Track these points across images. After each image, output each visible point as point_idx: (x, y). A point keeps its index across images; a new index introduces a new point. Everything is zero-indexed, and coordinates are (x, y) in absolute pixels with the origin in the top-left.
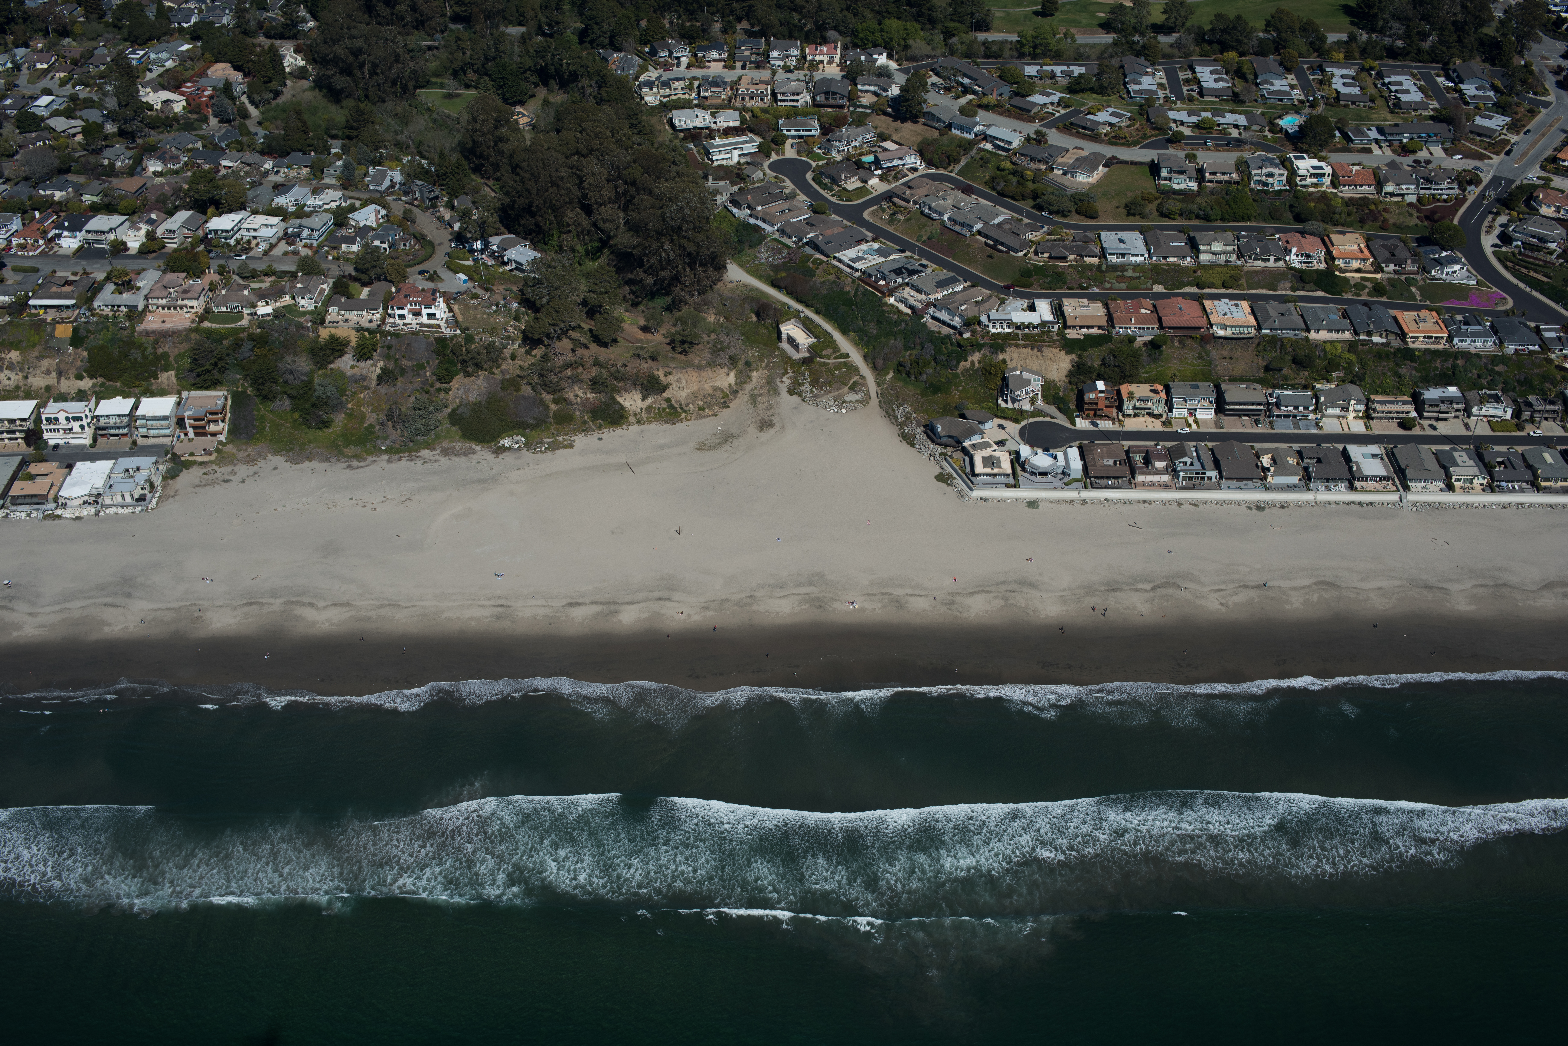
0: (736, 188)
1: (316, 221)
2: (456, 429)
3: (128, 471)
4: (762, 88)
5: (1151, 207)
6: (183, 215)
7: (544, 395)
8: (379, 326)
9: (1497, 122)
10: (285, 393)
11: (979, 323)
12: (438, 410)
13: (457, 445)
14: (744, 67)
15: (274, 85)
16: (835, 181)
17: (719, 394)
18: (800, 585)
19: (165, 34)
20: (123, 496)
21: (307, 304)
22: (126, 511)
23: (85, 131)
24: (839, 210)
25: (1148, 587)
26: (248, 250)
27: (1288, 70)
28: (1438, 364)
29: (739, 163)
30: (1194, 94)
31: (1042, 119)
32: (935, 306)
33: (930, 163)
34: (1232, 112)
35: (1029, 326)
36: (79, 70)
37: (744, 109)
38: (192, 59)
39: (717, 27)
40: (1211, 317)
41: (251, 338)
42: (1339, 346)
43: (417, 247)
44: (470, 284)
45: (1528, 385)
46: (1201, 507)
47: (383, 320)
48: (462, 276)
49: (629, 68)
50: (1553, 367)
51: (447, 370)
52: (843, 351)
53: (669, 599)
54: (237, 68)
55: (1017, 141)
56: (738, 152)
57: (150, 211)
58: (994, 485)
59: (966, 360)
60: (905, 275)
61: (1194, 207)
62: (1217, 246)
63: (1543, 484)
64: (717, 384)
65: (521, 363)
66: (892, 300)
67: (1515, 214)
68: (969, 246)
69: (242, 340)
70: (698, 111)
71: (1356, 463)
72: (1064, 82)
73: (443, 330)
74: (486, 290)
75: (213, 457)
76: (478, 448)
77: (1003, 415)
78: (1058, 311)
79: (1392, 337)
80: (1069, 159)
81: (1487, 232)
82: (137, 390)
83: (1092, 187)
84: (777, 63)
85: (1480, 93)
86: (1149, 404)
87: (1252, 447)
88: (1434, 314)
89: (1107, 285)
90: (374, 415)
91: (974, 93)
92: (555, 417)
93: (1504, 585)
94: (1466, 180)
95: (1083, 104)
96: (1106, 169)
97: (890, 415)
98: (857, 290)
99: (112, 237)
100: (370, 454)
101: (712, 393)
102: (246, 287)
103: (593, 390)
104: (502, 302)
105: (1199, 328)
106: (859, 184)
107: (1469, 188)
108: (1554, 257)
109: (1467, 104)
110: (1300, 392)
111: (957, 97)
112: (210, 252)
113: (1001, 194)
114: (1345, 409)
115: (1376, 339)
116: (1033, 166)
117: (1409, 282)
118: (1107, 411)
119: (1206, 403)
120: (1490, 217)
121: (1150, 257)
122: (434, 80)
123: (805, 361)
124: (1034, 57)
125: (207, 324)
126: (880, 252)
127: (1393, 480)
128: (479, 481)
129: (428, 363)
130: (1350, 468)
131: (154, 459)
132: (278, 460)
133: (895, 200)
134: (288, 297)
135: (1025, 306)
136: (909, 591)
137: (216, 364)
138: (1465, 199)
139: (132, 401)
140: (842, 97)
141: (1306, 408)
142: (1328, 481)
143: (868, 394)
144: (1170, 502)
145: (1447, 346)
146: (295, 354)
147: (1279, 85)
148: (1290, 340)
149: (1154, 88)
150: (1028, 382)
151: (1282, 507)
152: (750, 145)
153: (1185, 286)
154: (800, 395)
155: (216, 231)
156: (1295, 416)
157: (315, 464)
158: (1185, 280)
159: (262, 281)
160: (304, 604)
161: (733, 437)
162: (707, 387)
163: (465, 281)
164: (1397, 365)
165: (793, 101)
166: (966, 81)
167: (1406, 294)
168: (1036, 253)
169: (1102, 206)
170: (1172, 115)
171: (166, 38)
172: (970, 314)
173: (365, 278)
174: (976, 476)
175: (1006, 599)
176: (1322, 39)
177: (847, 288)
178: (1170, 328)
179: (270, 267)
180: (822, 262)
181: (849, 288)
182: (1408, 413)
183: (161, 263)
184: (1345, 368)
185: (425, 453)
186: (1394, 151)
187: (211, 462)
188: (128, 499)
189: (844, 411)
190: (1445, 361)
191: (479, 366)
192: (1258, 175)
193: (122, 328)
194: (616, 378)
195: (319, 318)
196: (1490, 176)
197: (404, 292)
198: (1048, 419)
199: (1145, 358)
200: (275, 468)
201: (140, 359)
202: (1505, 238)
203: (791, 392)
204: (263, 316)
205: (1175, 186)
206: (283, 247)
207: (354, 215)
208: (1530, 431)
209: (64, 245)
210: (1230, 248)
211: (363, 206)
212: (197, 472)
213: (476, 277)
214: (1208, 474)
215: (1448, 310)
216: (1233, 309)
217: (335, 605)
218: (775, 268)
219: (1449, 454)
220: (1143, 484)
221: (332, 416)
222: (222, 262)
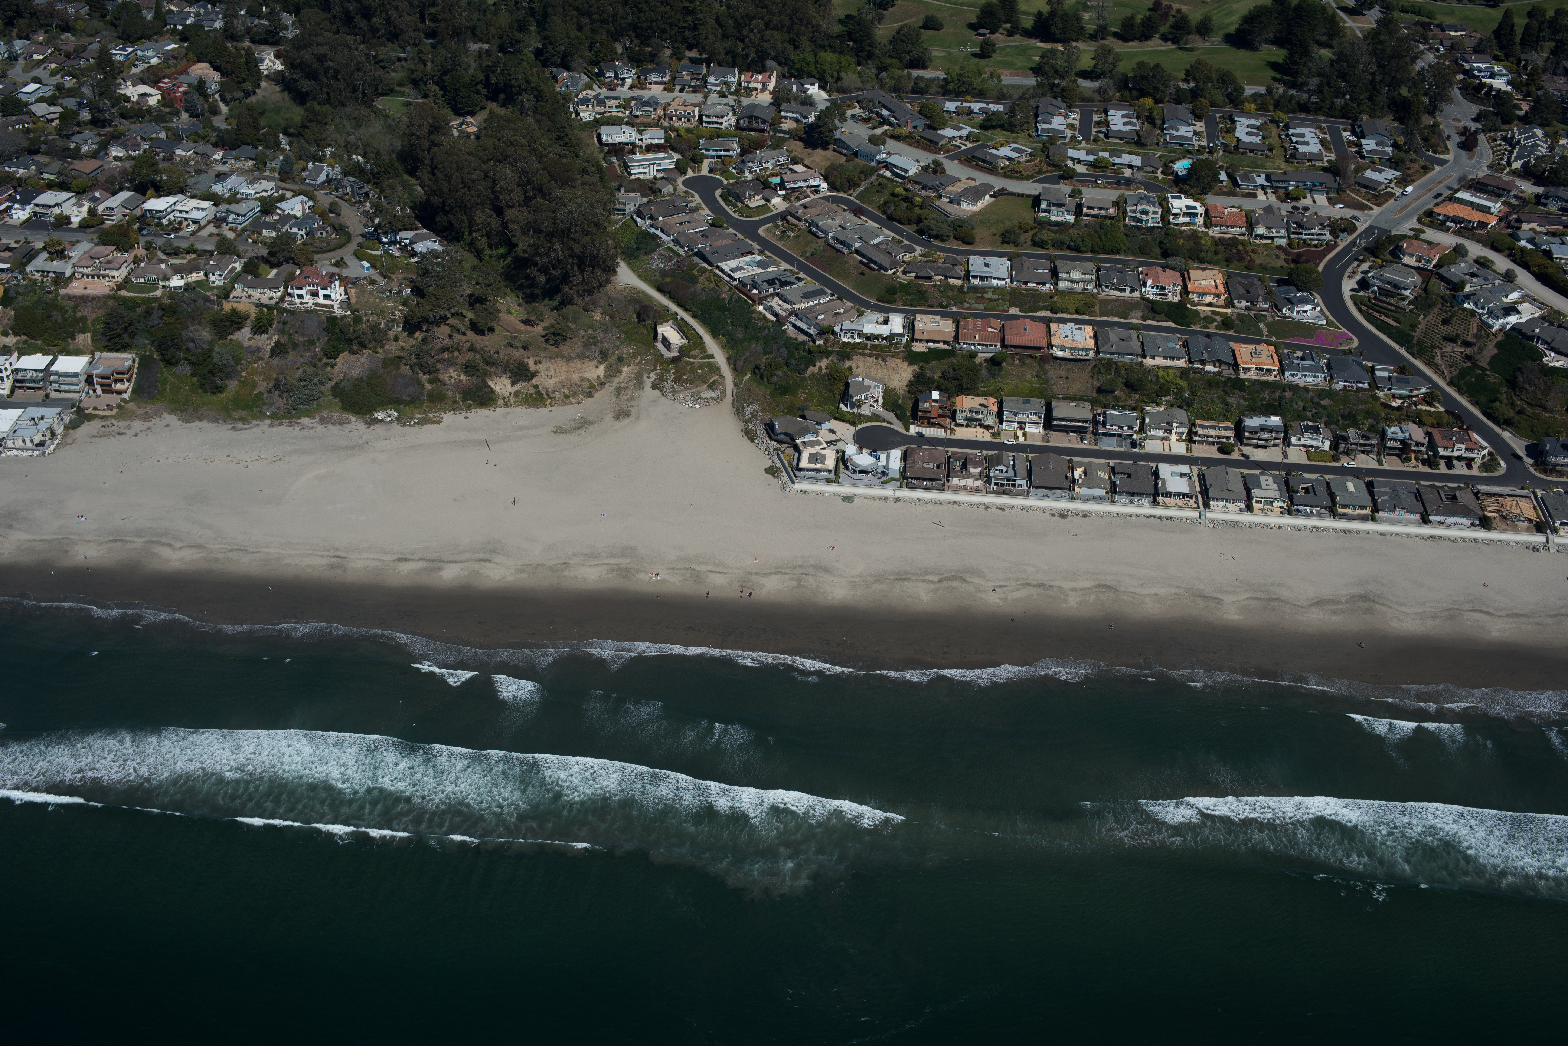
0: (646, 200)
1: (242, 208)
2: (337, 400)
3: (33, 419)
4: (689, 110)
5: (1026, 237)
6: (124, 195)
7: (421, 375)
8: (277, 303)
9: (1385, 176)
10: (186, 359)
11: (833, 333)
12: (322, 383)
13: (336, 415)
14: (682, 91)
15: (248, 86)
16: (739, 198)
17: (586, 384)
18: (612, 556)
19: (156, 34)
20: (24, 440)
21: (217, 280)
22: (25, 454)
23: (62, 117)
24: (736, 224)
25: (935, 578)
26: (176, 230)
27: (1198, 118)
28: (1266, 395)
29: (655, 177)
30: (1101, 135)
31: (948, 151)
32: (797, 315)
33: (832, 187)
34: (1130, 153)
35: (878, 337)
36: (70, 63)
37: (672, 129)
38: (175, 58)
39: (668, 52)
40: (1053, 338)
41: (162, 308)
42: (1171, 373)
43: (333, 236)
44: (371, 271)
45: (1351, 420)
46: (1007, 511)
47: (282, 298)
48: (366, 264)
49: (573, 86)
50: (1378, 404)
51: (334, 347)
52: (709, 352)
53: (490, 561)
54: (216, 68)
55: (913, 170)
56: (656, 167)
57: (96, 190)
58: (816, 480)
59: (814, 366)
60: (777, 286)
61: (1066, 238)
62: (1076, 275)
63: (1341, 510)
64: (586, 375)
65: (403, 344)
66: (761, 308)
67: (1380, 261)
68: (846, 262)
69: (153, 309)
70: (625, 128)
71: (1163, 480)
72: (979, 118)
73: (336, 310)
74: (385, 277)
75: (114, 412)
76: (353, 419)
77: (841, 418)
78: (910, 326)
79: (1224, 367)
80: (957, 188)
81: (1349, 277)
82: (55, 349)
83: (975, 214)
84: (714, 88)
85: (1379, 148)
86: (981, 416)
87: (1070, 461)
88: (1272, 348)
89: (966, 305)
90: (265, 384)
91: (890, 124)
92: (428, 395)
93: (1278, 599)
94: (1338, 228)
95: (991, 139)
96: (993, 199)
97: (739, 411)
98: (731, 298)
99: (57, 211)
100: (256, 418)
101: (579, 383)
102: (165, 262)
103: (466, 373)
104: (396, 289)
105: (1039, 348)
106: (762, 202)
107: (1342, 235)
108: (1406, 303)
109: (1363, 157)
110: (1127, 413)
111: (874, 128)
112: (144, 229)
113: (890, 218)
114: (1168, 431)
115: (1209, 368)
116: (923, 193)
117: (1258, 318)
118: (940, 420)
119: (1035, 418)
120: (1356, 263)
121: (1012, 282)
122: (398, 89)
123: (674, 360)
124: (957, 95)
125: (124, 293)
126: (760, 264)
127: (1196, 497)
128: (347, 448)
129: (318, 339)
130: (1156, 484)
131: (58, 410)
132: (172, 419)
133: (789, 218)
134: (202, 274)
135: (881, 319)
136: (711, 568)
137: (126, 328)
138: (1336, 245)
139: (50, 357)
140: (764, 122)
141: (1131, 428)
142: (1133, 494)
143: (724, 393)
144: (979, 505)
145: (1278, 378)
146: (200, 324)
147: (1184, 131)
148: (1124, 364)
149: (1062, 128)
150: (868, 388)
151: (1085, 516)
152: (668, 161)
153: (1040, 310)
154: (661, 389)
155: (150, 211)
156: (1120, 436)
157: (204, 424)
158: (1041, 304)
159: (184, 258)
160: (162, 544)
161: (590, 423)
162: (575, 377)
163: (368, 269)
164: (1227, 393)
165: (717, 123)
166: (885, 112)
167: (1253, 329)
168: (904, 273)
169: (979, 233)
170: (1071, 153)
171: (155, 37)
172: (826, 324)
173: (274, 260)
174: (801, 470)
175: (799, 580)
176: (1240, 91)
177: (724, 295)
178: (1012, 346)
179: (192, 245)
180: (706, 270)
181: (725, 296)
182: (1228, 438)
183: (95, 237)
184: (1175, 393)
185: (305, 421)
186: (1278, 198)
187: (111, 417)
188: (29, 444)
189: (697, 406)
190: (1274, 392)
191: (363, 346)
192: (1135, 212)
193: (48, 292)
194: (488, 364)
195: (225, 293)
196: (1366, 226)
197: (305, 274)
198: (885, 424)
199: (984, 372)
200: (167, 426)
201: (60, 321)
202: (1363, 284)
203: (654, 387)
204: (175, 288)
205: (1053, 218)
206: (211, 229)
207: (283, 205)
208: (1345, 462)
209: (15, 216)
210: (1088, 277)
211: (294, 196)
212: (96, 424)
213: (378, 265)
214: (1018, 482)
215: (1287, 346)
216: (1076, 332)
217: (190, 546)
218: (663, 274)
219: (1257, 477)
220: (956, 487)
221: (227, 382)
222: (149, 239)
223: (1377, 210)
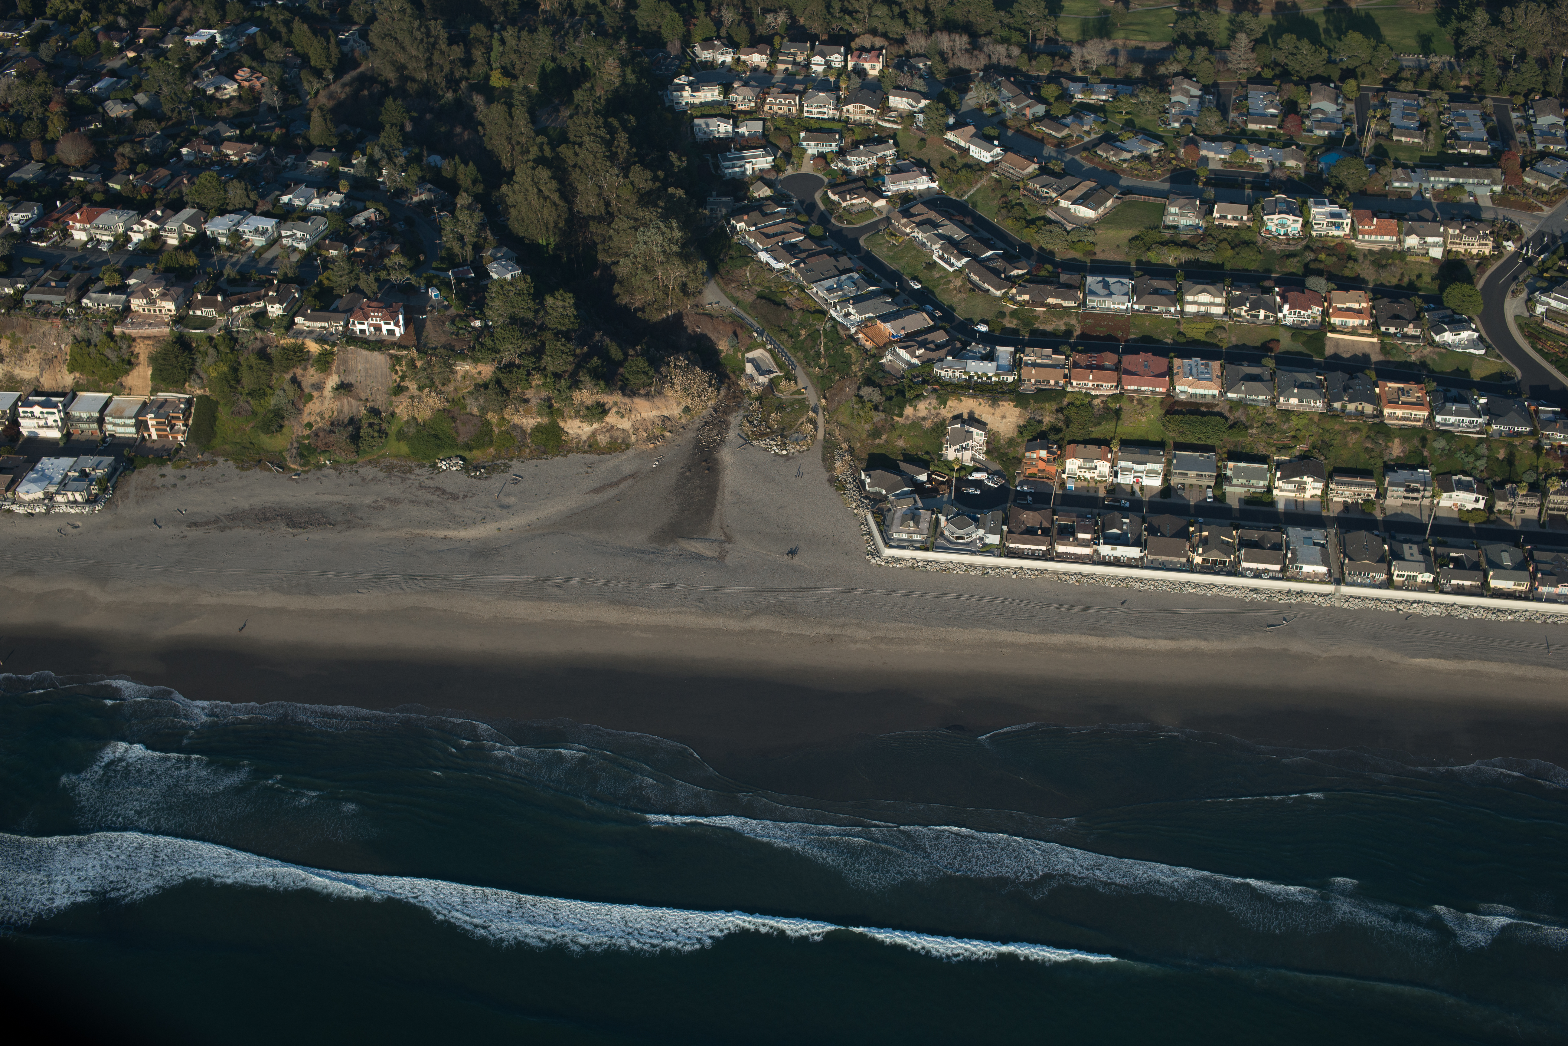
0: (739, 205)
1: (308, 225)
3: (84, 470)
4: (790, 98)
6: (187, 213)
8: (338, 339)
9: (1558, 169)
13: (398, 463)
20: (74, 495)
22: (74, 511)
27: (1348, 99)
30: (1239, 121)
31: (1069, 144)
35: (983, 376)
40: (1175, 377)
42: (1308, 417)
44: (440, 299)
47: (343, 334)
48: (434, 290)
56: (751, 166)
57: (159, 207)
62: (1204, 298)
67: (1548, 276)
68: (951, 282)
70: (720, 121)
71: (1293, 549)
76: (417, 466)
78: (1018, 363)
81: (1513, 296)
82: (111, 386)
84: (818, 69)
87: (1191, 523)
92: (497, 440)
96: (1116, 204)
97: (829, 458)
102: (224, 291)
107: (1505, 244)
114: (1301, 486)
121: (1133, 306)
123: (762, 396)
125: (180, 328)
126: (858, 284)
130: (1285, 555)
131: (112, 459)
132: (229, 467)
134: (262, 305)
138: (1499, 256)
139: (106, 396)
143: (814, 435)
145: (1427, 424)
148: (1254, 407)
150: (970, 436)
152: (764, 159)
159: (244, 286)
163: (436, 295)
165: (820, 113)
174: (893, 533)
182: (1369, 495)
185: (366, 470)
189: (784, 452)
196: (1534, 231)
200: (223, 474)
201: (114, 358)
207: (353, 219)
210: (1218, 300)
216: (1202, 369)
220: (1062, 555)
223: (1547, 211)
